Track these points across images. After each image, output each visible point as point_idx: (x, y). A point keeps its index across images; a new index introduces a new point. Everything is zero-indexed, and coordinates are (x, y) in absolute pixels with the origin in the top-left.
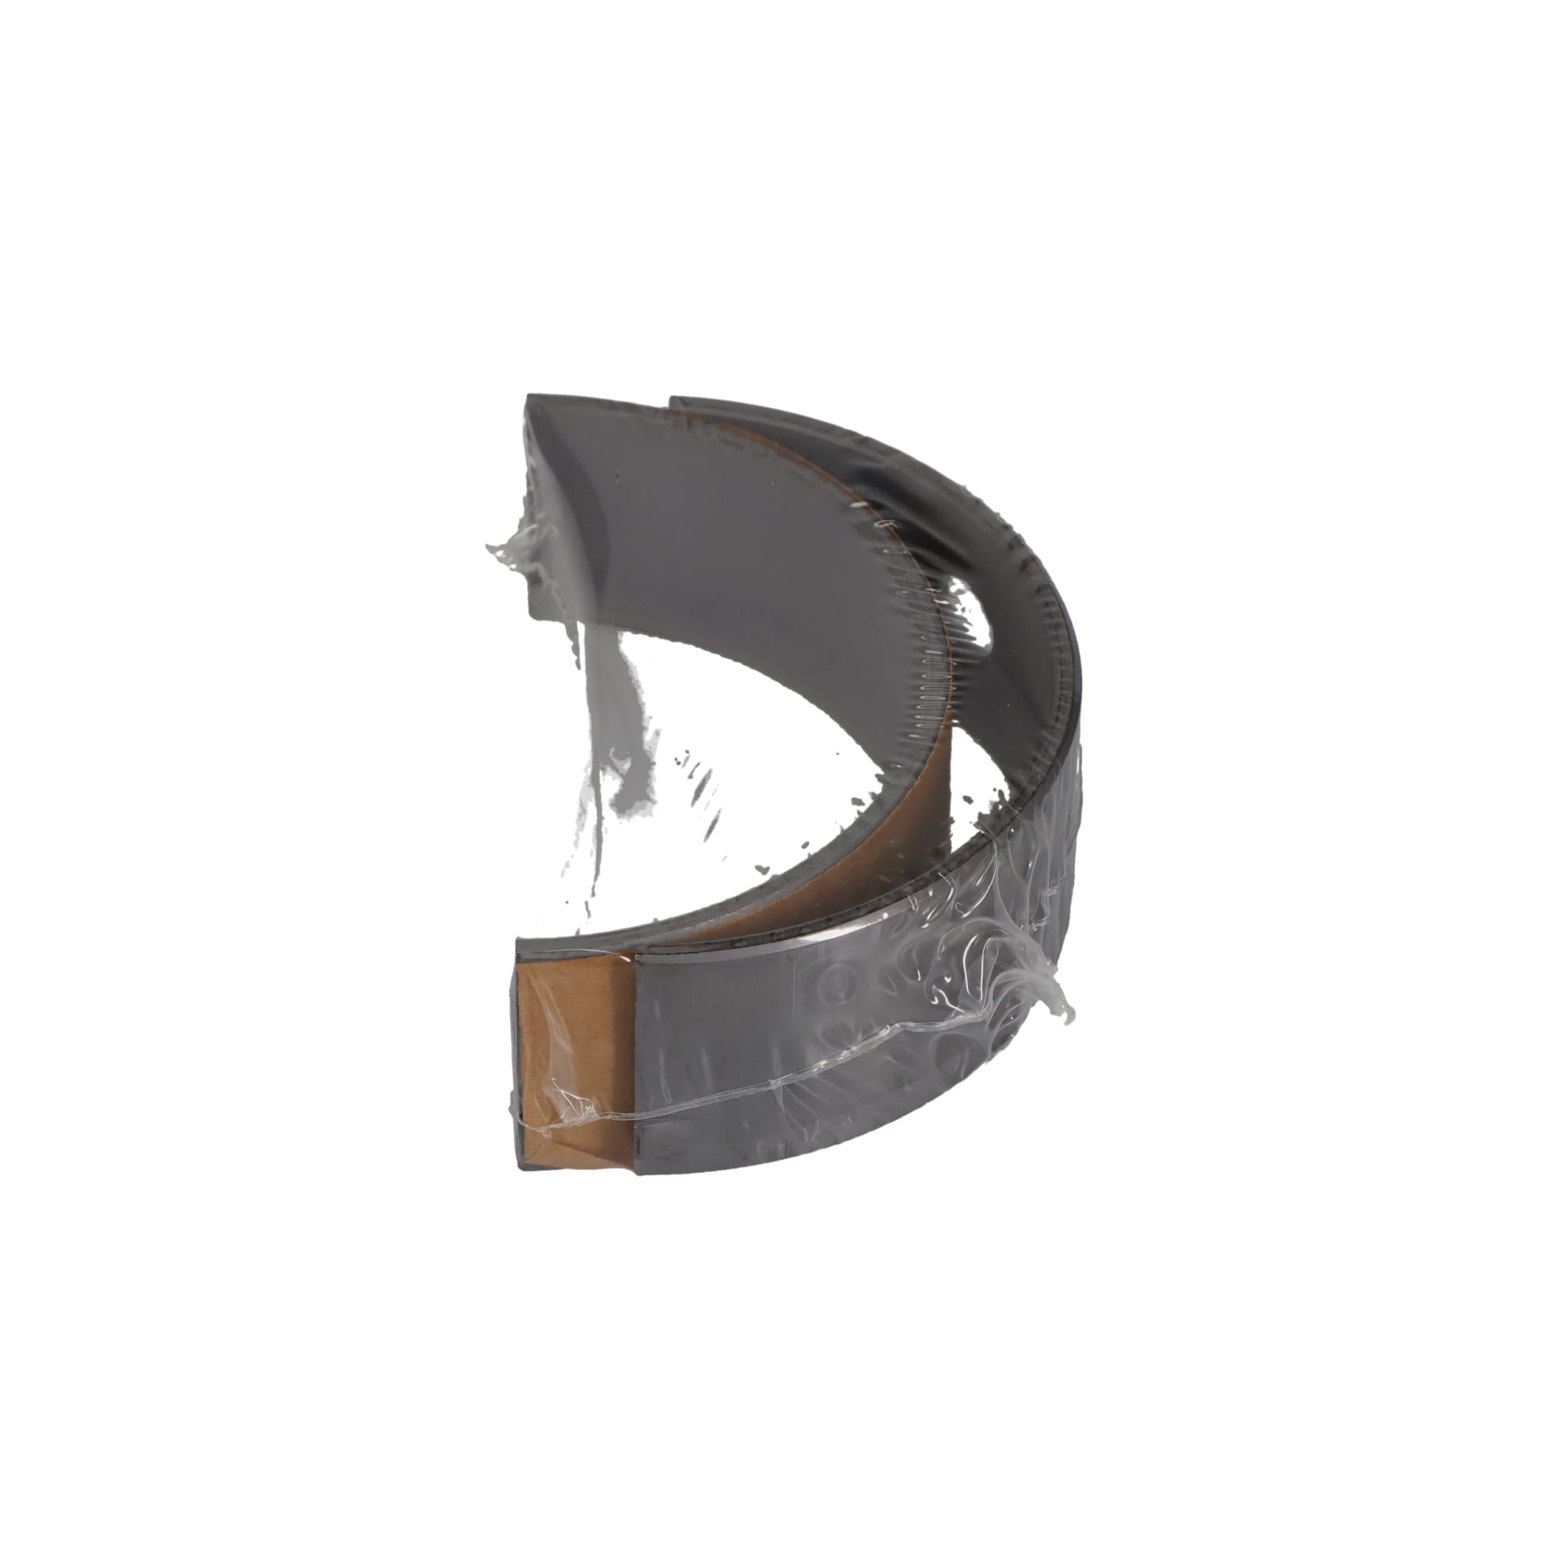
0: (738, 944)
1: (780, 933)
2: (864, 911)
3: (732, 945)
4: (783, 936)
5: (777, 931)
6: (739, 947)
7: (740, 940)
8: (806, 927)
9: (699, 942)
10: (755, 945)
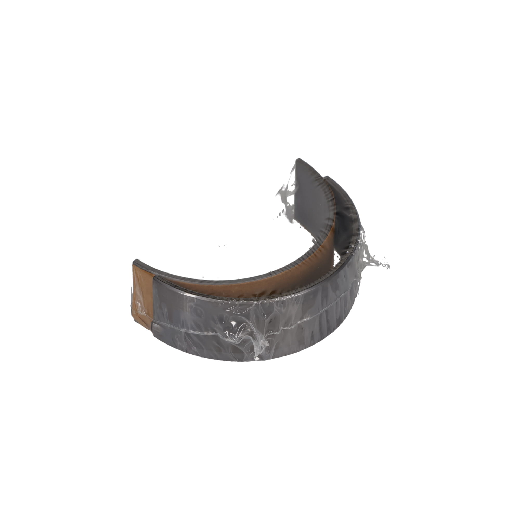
0: (176, 287)
1: (188, 291)
2: (210, 297)
3: (175, 287)
4: (187, 291)
5: (187, 290)
6: (176, 288)
7: (178, 287)
8: (194, 293)
9: (170, 282)
10: (179, 289)
